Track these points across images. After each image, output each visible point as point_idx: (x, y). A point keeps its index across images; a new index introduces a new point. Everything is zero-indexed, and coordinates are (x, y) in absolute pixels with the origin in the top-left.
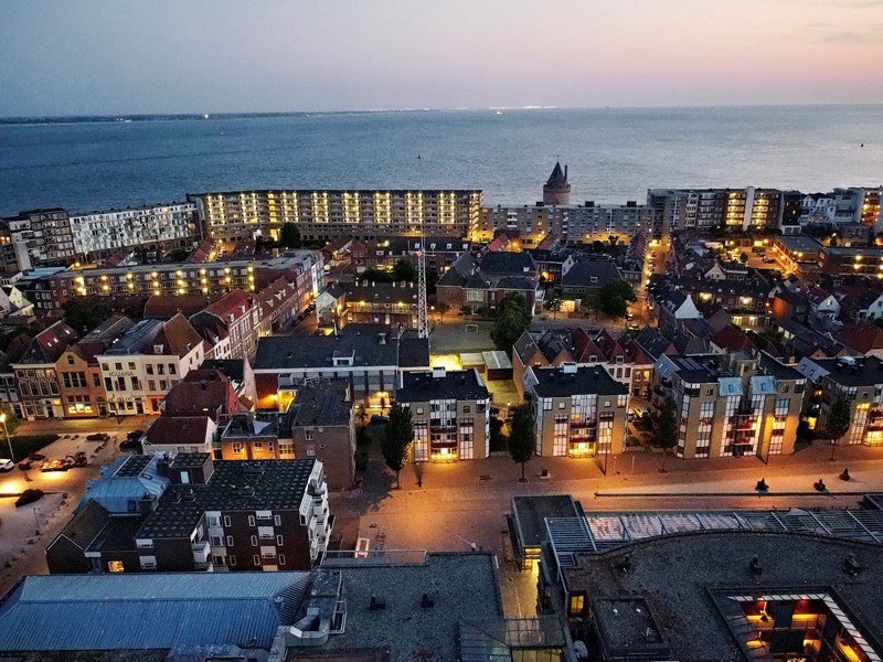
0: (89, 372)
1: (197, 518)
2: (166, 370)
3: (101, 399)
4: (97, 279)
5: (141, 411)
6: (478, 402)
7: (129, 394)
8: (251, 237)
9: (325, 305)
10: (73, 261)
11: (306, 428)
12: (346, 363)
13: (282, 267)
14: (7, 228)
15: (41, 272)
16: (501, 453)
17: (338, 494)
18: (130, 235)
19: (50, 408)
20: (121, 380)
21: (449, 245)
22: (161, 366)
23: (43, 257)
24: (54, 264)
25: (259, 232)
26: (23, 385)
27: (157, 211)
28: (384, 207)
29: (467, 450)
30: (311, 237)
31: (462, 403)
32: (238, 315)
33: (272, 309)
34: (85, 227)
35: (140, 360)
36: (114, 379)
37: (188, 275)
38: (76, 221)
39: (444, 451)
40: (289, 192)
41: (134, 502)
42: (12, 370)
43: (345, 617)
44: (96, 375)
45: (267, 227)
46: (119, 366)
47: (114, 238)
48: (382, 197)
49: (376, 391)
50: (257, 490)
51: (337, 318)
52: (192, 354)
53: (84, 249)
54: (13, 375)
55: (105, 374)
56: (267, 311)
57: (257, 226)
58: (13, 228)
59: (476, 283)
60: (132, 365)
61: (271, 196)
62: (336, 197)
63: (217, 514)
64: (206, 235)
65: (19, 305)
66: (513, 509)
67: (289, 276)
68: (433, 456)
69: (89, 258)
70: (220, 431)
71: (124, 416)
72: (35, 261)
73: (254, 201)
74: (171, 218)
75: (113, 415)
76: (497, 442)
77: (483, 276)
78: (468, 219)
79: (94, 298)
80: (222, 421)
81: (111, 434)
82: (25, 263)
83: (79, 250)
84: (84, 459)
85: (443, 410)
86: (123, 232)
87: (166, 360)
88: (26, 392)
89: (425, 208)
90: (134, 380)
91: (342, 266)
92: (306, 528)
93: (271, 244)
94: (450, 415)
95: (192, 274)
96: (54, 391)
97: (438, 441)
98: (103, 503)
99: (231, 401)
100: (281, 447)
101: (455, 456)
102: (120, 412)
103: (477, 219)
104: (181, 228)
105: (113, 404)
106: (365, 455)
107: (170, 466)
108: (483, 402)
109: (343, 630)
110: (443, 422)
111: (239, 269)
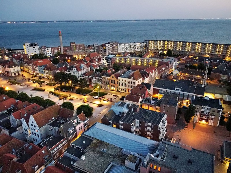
0: (116, 80)
1: (133, 120)
2: (133, 83)
3: (117, 87)
4: (121, 59)
5: (125, 92)
6: (218, 109)
7: (123, 87)
8: (159, 52)
9: (175, 73)
10: (117, 54)
11: (164, 105)
12: (179, 90)
13: (165, 61)
14: (105, 45)
15: (110, 56)
16: (223, 127)
17: (169, 124)
18: (130, 49)
19: (107, 87)
20: (122, 84)
21: (218, 61)
22: (132, 82)
23: (111, 53)
24: (113, 55)
25: (161, 51)
26: (103, 81)
27: (137, 44)
28: (199, 47)
29: (211, 123)
30: (175, 54)
31: (212, 109)
32: (152, 72)
33: (161, 72)
34: (121, 46)
35: (127, 80)
36: (121, 83)
37: (142, 60)
38: (119, 45)
39: (204, 121)
40: (171, 41)
41: (121, 113)
42: (101, 77)
43: (165, 157)
44: (117, 81)
45: (164, 50)
46: (122, 80)
47: (127, 50)
48: (199, 44)
49: (186, 99)
50: (149, 117)
51: (178, 77)
52: (139, 80)
53: (120, 52)
54: (101, 78)
55: (119, 82)
56: (159, 72)
57: (161, 50)
58: (106, 46)
59: (225, 73)
60: (125, 80)
61: (166, 42)
62: (184, 44)
63: (138, 121)
64: (148, 51)
65: (105, 63)
66: (223, 144)
67: (167, 64)
68: (200, 122)
69: (120, 54)
70: (142, 101)
71: (122, 92)
72: (109, 53)
73: (162, 43)
74: (140, 46)
75: (119, 91)
76: (222, 122)
77: (228, 71)
78: (226, 53)
79: (120, 63)
80: (143, 98)
81: (118, 96)
82: (107, 54)
83: (119, 52)
84: (112, 100)
85: (206, 109)
86: (129, 48)
87: (133, 81)
88: (103, 82)
89: (212, 49)
90: (125, 84)
91: (182, 63)
92: (159, 131)
93: (164, 55)
94: (208, 111)
95: (143, 61)
96: (109, 83)
97: (202, 118)
98: (114, 111)
99: (146, 94)
100: (157, 108)
101: (207, 123)
102: (121, 91)
103: (229, 54)
104: (142, 49)
105: (120, 89)
106: (179, 116)
107: (130, 106)
108: (220, 110)
109: (164, 160)
110: (205, 113)
111: (154, 60)
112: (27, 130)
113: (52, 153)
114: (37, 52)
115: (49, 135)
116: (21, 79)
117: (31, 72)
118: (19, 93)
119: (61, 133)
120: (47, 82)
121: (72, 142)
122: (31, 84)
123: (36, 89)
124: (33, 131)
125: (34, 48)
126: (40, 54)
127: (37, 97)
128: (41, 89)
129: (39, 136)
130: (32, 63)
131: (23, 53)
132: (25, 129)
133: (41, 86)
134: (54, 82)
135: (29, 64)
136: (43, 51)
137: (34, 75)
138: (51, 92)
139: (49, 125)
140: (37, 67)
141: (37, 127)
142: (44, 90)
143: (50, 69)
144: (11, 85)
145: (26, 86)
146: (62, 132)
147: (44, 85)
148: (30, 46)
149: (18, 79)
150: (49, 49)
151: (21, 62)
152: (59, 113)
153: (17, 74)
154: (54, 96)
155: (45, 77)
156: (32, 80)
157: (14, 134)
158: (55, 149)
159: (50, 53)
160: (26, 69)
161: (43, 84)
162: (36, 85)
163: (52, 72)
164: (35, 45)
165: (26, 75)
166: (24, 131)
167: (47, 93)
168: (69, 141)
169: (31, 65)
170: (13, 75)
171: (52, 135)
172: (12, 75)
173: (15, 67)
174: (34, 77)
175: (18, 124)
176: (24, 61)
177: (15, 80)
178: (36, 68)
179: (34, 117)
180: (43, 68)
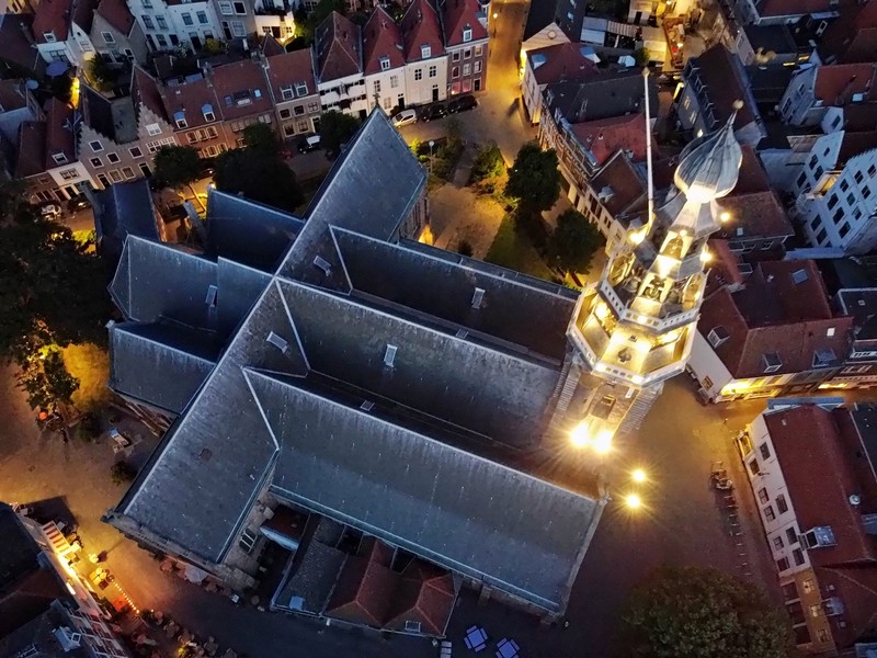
112: (820, 170)
124: (843, 197)
132: (815, 160)
157: (770, 157)
158: (873, 354)
166: (807, 162)
175: (807, 120)
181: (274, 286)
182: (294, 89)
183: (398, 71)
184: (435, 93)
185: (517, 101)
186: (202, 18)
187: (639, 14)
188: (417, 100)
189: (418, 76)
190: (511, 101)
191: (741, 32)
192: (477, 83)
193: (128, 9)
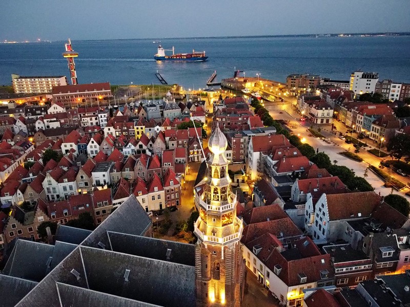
112: (310, 215)
113: (336, 272)
114: (372, 89)
115: (342, 240)
116: (329, 132)
117: (349, 123)
118: (317, 152)
119: (365, 246)
120: (370, 147)
121: (380, 275)
122: (341, 143)
123: (347, 154)
124: (318, 219)
125: (369, 82)
126: (376, 94)
127: (344, 167)
128: (356, 156)
129: (325, 233)
130: (356, 108)
131: (347, 88)
132: (307, 212)
133: (357, 151)
134: (384, 150)
135: (349, 109)
136: (384, 89)
137: (352, 128)
138: (373, 168)
139: (348, 222)
140: (363, 117)
141: (327, 217)
142: (360, 160)
143: (385, 125)
144: (310, 136)
145: (332, 144)
146: (367, 246)
147: (363, 152)
148: (363, 78)
149: (323, 129)
150: (397, 87)
151: (338, 103)
152: (374, 209)
153: (325, 122)
154: (375, 177)
155: (370, 137)
156: (346, 137)
157: (290, 212)
158: (344, 270)
159: (395, 96)
160: (341, 117)
161: (363, 147)
162: (350, 147)
163: (387, 130)
164: (373, 76)
165: (338, 125)
166: (305, 214)
167: (364, 167)
168: (375, 270)
169: (353, 110)
170: (319, 122)
171: (347, 243)
172: (317, 121)
173: (325, 109)
174: (351, 132)
175: (300, 200)
176: (344, 101)
177: (319, 130)
178: (360, 118)
179: (328, 198)
180: (373, 119)
181: (78, 249)
182: (103, 203)
183: (145, 196)
184: (161, 206)
185: (194, 208)
186: (71, 188)
187: (238, 180)
188: (153, 209)
189: (153, 199)
190: (192, 208)
191: (273, 178)
192: (178, 202)
193: (42, 185)
